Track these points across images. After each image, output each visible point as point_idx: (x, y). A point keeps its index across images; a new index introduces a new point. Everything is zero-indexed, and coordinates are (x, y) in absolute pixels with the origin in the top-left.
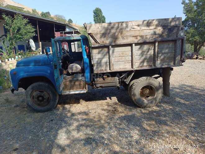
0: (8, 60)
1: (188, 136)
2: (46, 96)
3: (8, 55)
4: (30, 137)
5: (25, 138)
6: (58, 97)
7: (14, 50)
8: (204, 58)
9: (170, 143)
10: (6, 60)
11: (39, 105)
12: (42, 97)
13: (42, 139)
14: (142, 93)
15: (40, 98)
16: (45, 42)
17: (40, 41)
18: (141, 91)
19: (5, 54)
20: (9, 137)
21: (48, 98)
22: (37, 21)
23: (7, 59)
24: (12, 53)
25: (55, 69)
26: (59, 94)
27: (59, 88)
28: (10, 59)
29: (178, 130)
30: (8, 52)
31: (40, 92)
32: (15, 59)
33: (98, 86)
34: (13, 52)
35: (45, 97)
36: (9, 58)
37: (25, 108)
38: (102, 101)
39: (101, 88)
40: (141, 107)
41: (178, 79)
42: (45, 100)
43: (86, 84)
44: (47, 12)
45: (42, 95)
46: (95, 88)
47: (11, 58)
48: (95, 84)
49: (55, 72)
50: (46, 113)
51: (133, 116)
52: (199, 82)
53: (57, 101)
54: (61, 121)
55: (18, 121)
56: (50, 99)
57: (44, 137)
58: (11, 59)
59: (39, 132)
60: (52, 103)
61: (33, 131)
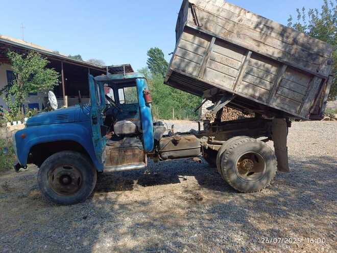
0: (12, 124)
1: (332, 235)
2: (76, 175)
3: (12, 117)
4: (46, 246)
5: (36, 249)
6: (96, 177)
7: (22, 109)
8: (331, 118)
9: (302, 249)
10: (9, 124)
11: (62, 192)
12: (69, 177)
13: (68, 248)
14: (242, 168)
15: (65, 179)
16: (74, 97)
17: (66, 95)
18: (239, 163)
19: (6, 115)
20: (6, 248)
21: (79, 178)
22: (62, 63)
23: (10, 122)
24: (19, 112)
25: (94, 125)
26: (97, 171)
27: (100, 158)
28: (15, 123)
29: (313, 226)
30: (12, 111)
31: (64, 168)
32: (22, 123)
33: (165, 155)
34: (21, 110)
35: (73, 178)
36: (14, 120)
37: (37, 199)
38: (172, 184)
39: (170, 160)
40: (240, 191)
41: (297, 148)
42: (73, 183)
43: (145, 153)
44: (77, 55)
45: (69, 173)
46: (160, 160)
47: (16, 120)
48: (160, 153)
49: (94, 129)
50: (75, 206)
51: (229, 206)
52: (331, 151)
53: (94, 184)
54: (102, 218)
55: (24, 221)
56: (82, 181)
57: (71, 245)
58: (17, 123)
59: (63, 237)
60: (85, 187)
61: (51, 236)
